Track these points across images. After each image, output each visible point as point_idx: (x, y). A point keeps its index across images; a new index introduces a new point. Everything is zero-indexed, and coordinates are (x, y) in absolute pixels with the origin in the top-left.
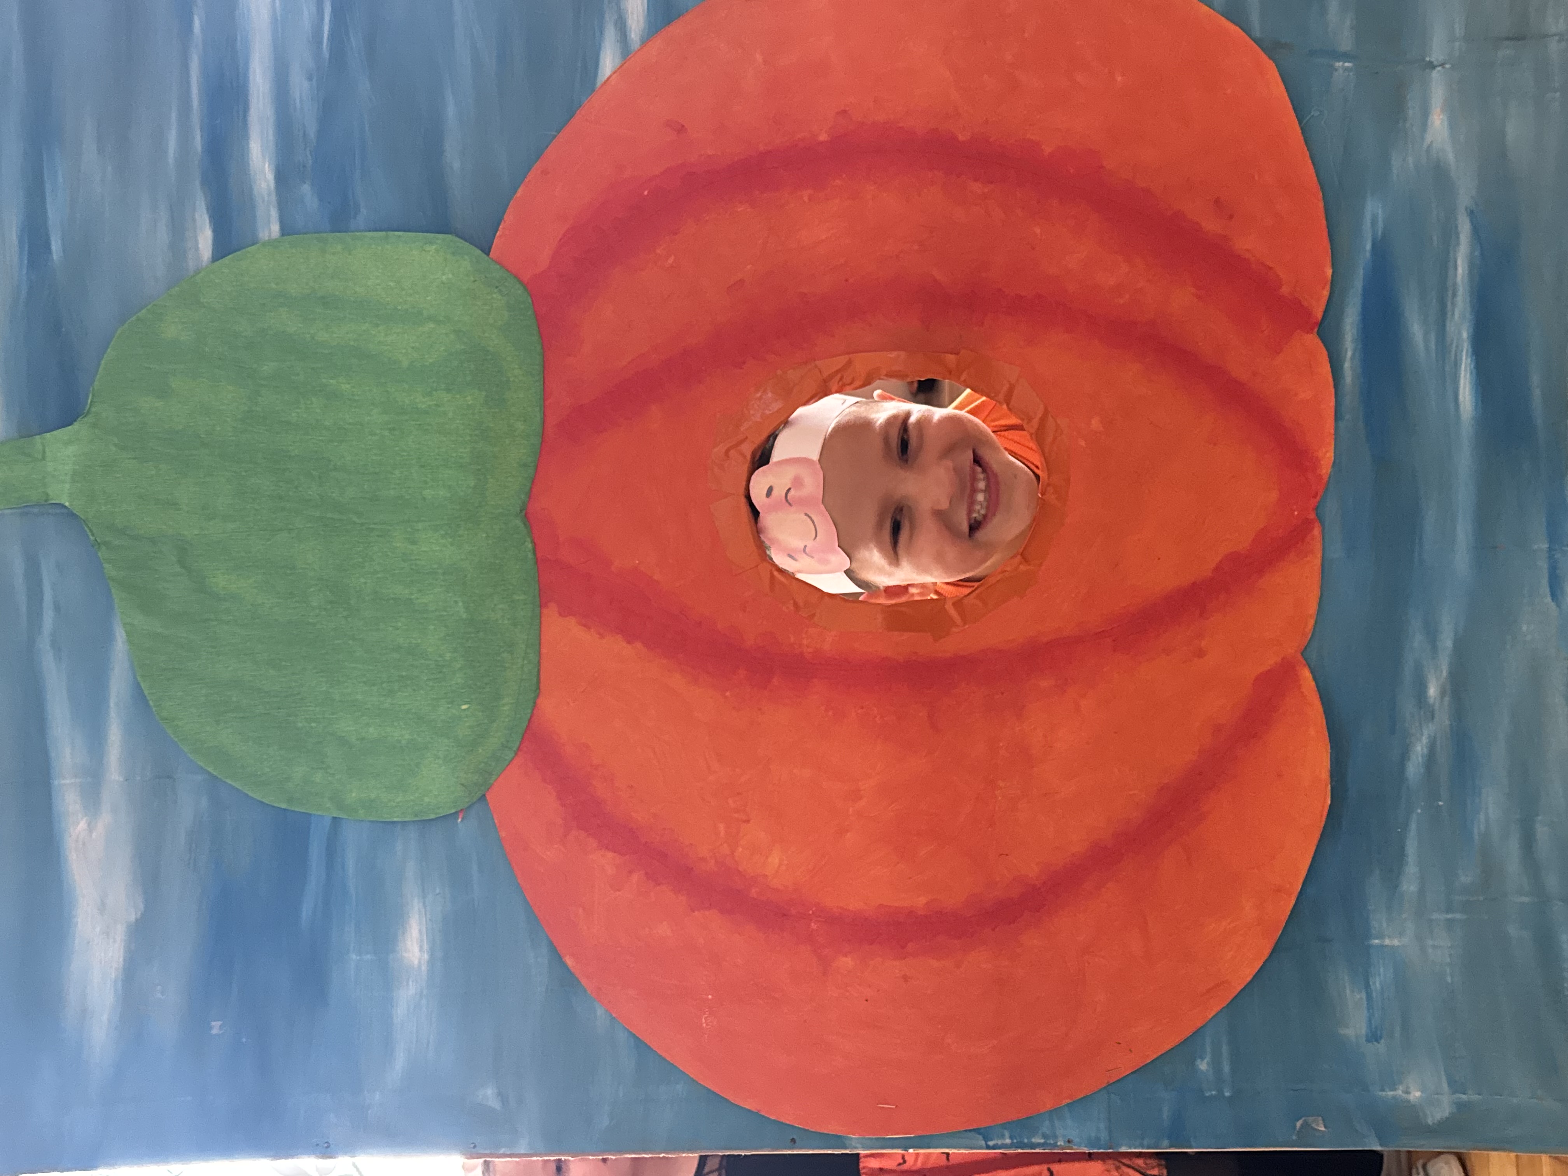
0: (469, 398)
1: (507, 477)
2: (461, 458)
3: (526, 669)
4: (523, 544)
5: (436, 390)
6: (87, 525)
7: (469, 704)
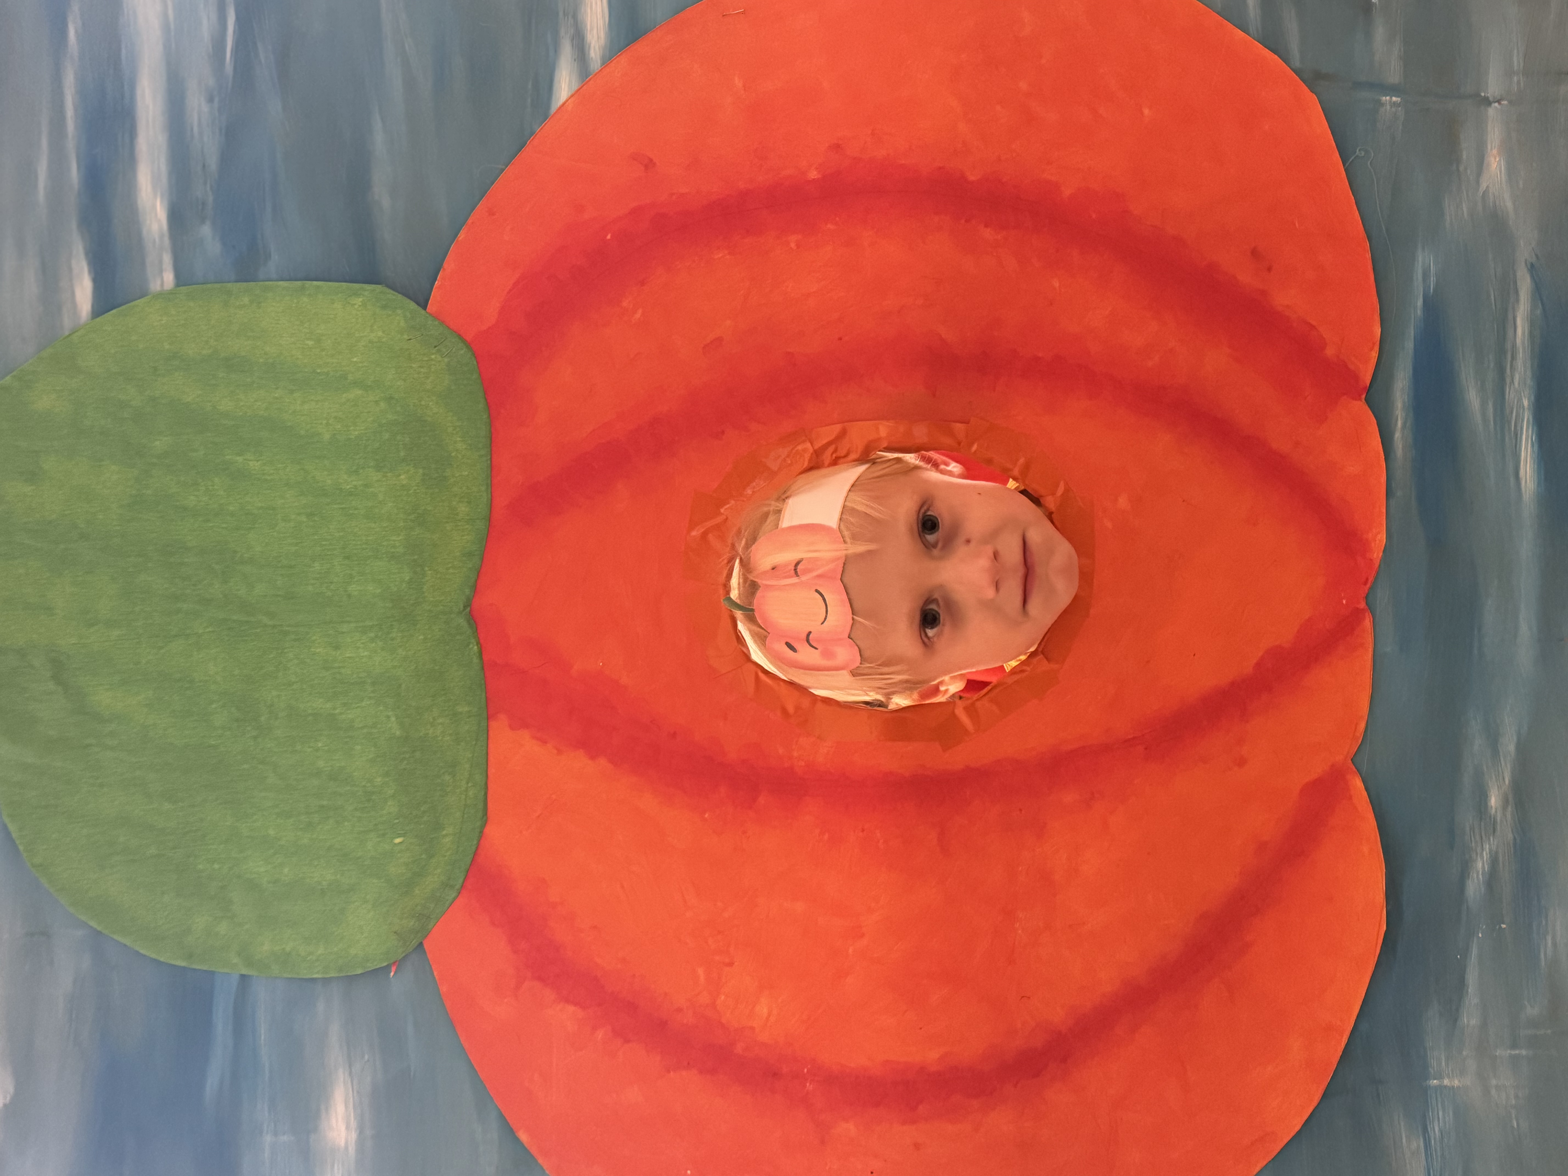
0: (402, 477)
1: (448, 569)
2: (394, 547)
3: (471, 793)
4: (468, 645)
5: (363, 468)
7: (404, 836)
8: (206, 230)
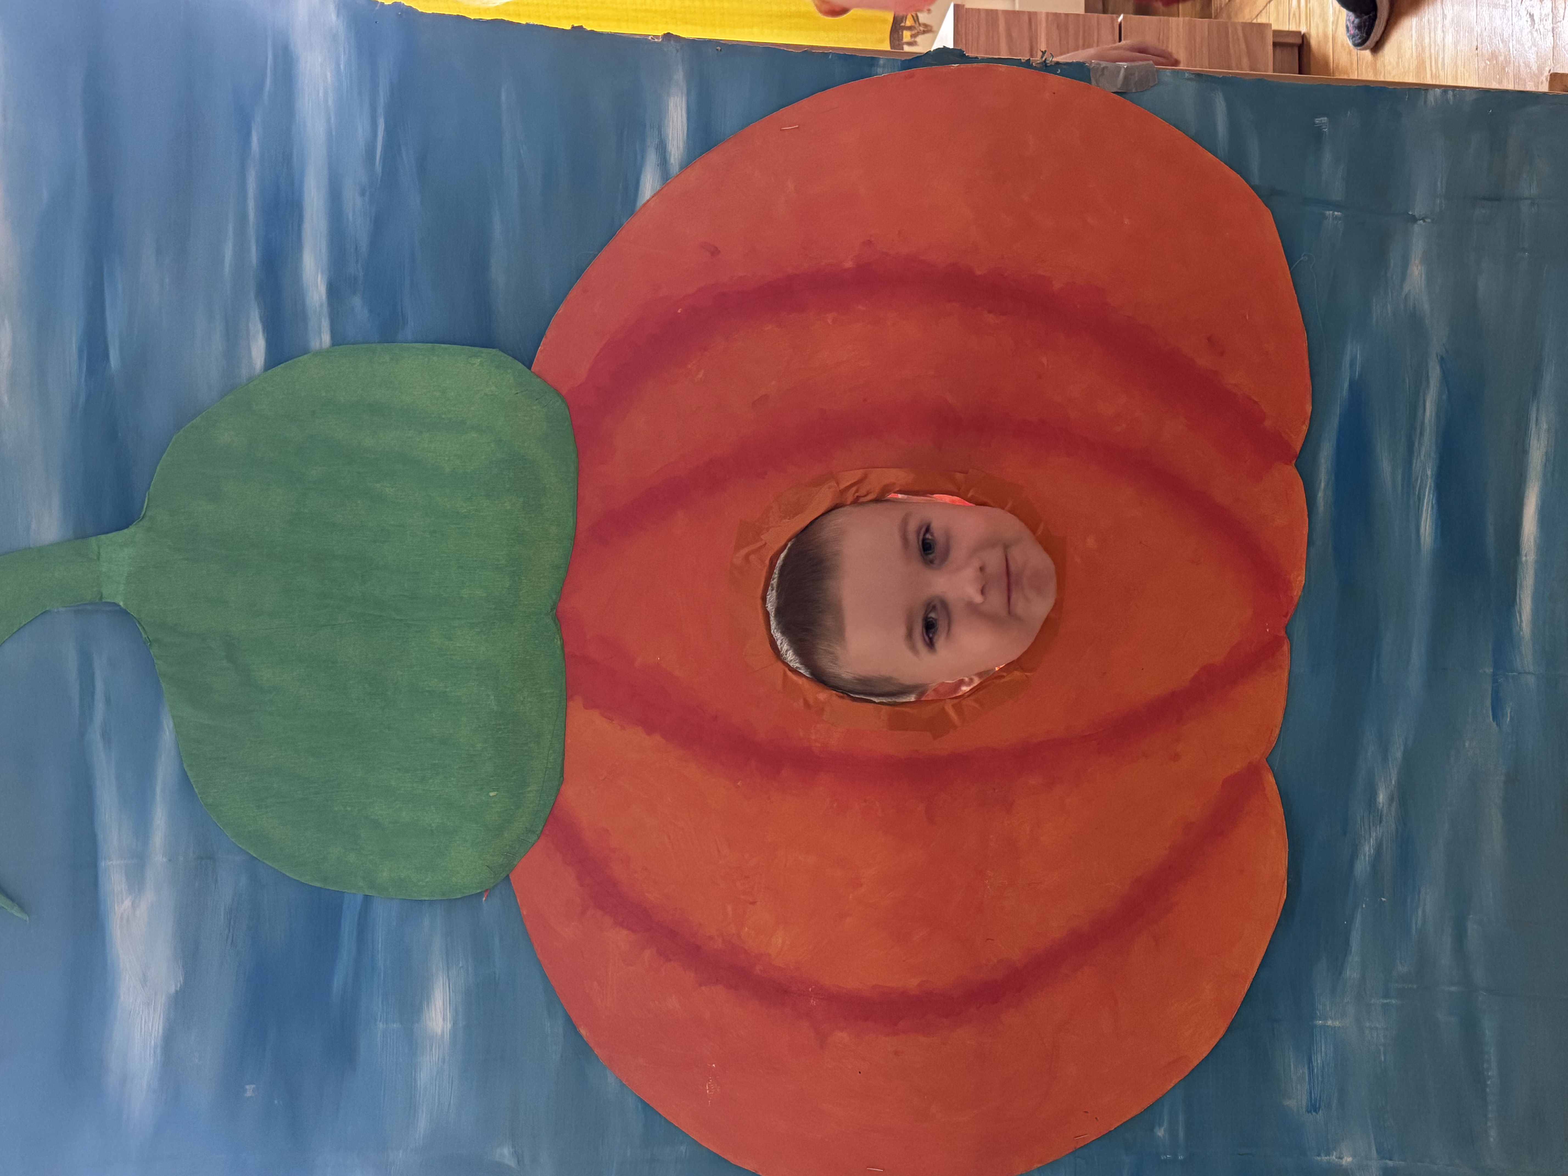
0: (507, 504)
1: (539, 579)
2: (498, 560)
3: (551, 759)
4: (553, 641)
5: (476, 496)
6: (139, 623)
7: (498, 791)
8: (357, 302)
